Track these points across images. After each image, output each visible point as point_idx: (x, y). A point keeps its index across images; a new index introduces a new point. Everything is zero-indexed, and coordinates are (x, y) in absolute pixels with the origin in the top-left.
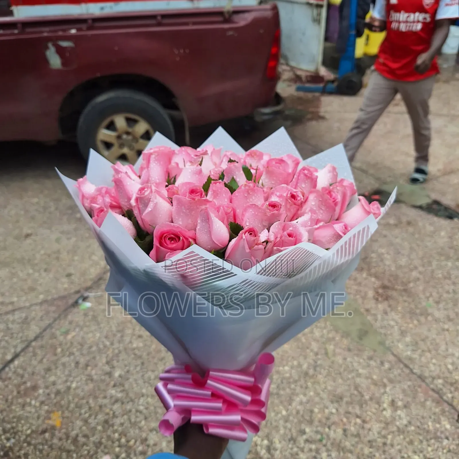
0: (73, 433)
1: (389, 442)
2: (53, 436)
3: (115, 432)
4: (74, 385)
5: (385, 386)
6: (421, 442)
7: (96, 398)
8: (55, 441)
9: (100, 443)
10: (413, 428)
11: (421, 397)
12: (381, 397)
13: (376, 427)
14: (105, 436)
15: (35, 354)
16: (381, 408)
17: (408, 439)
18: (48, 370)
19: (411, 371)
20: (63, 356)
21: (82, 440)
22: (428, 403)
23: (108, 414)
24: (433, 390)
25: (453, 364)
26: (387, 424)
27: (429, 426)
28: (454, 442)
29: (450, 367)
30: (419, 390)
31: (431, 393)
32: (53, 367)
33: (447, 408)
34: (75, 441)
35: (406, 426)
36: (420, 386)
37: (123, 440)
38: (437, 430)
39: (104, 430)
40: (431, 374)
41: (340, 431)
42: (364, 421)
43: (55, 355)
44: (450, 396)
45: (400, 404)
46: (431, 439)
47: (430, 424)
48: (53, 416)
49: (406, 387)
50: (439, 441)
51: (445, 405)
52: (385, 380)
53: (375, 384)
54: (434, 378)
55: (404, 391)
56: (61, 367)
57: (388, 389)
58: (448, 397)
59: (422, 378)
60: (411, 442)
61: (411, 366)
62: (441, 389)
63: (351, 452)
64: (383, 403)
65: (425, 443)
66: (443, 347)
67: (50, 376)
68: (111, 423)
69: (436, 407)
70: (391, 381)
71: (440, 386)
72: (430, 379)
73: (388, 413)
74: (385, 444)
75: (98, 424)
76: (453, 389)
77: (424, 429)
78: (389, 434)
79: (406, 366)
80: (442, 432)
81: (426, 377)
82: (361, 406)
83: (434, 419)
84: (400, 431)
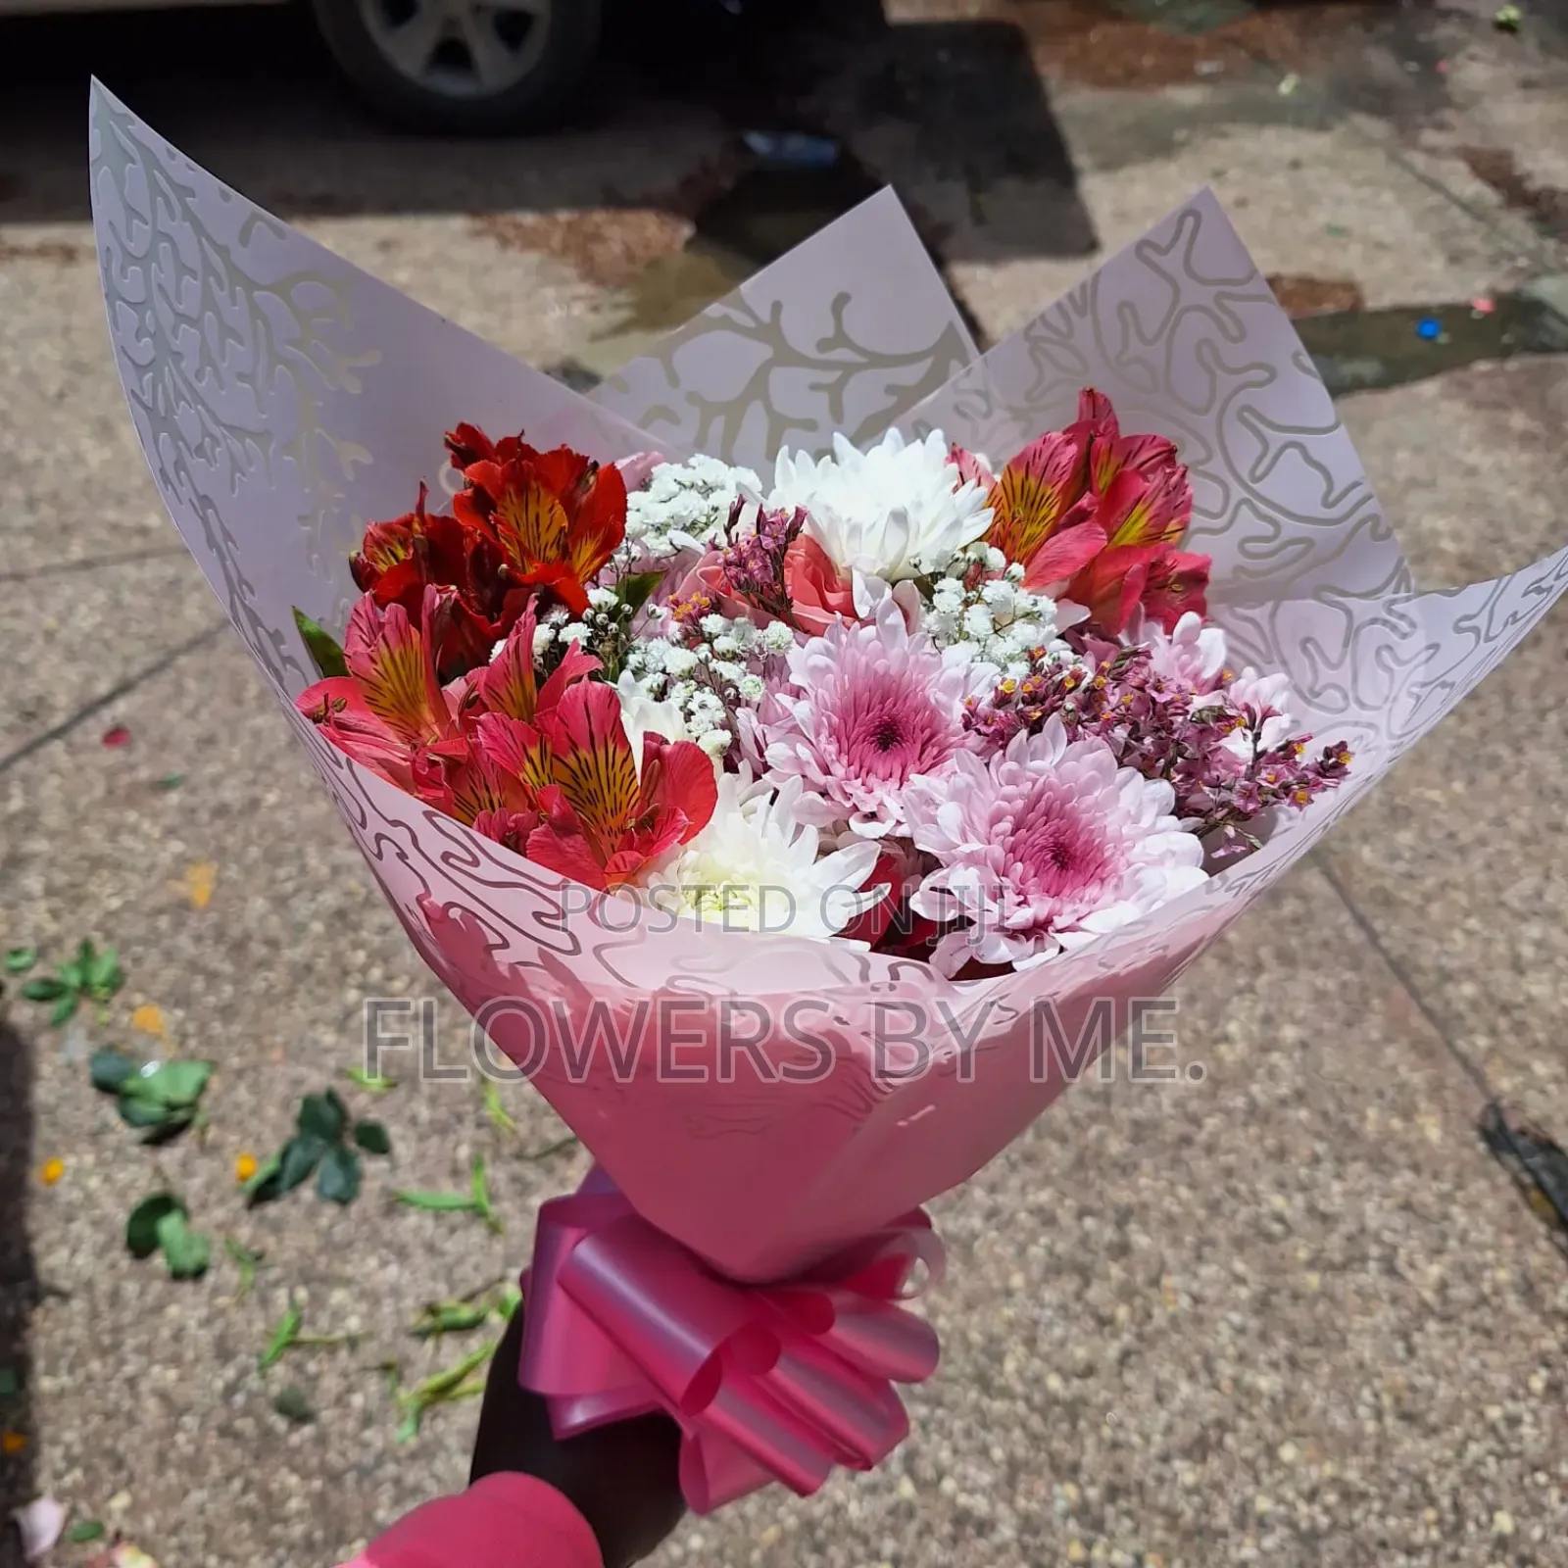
1: (1202, 1137)
3: (357, 945)
4: (271, 798)
5: (1258, 968)
6: (1316, 1160)
7: (328, 842)
9: (309, 968)
10: (1303, 1114)
11: (1374, 1027)
12: (1227, 1001)
14: (326, 953)
15: (180, 691)
16: (1217, 1032)
17: (1270, 1142)
19: (1373, 937)
20: (262, 708)
21: (258, 950)
23: (349, 894)
24: (1428, 1013)
25: (1539, 944)
27: (1363, 1118)
28: (1435, 1185)
29: (1528, 951)
30: (1376, 1002)
31: (1417, 1021)
32: (223, 734)
35: (1283, 1102)
36: (1384, 994)
38: (1388, 1135)
39: (330, 934)
40: (1444, 961)
43: (238, 701)
44: (1482, 1042)
46: (1355, 1158)
47: (1372, 1113)
49: (1331, 985)
50: (1382, 1172)
51: (1454, 1065)
52: (1265, 953)
54: (1447, 976)
56: (247, 740)
57: (1263, 980)
58: (1473, 1044)
59: (1400, 969)
60: (1280, 1154)
61: (1378, 925)
62: (1460, 1017)
64: (1230, 1018)
65: (1328, 1166)
67: (208, 761)
68: (354, 917)
69: (1413, 1069)
70: (1286, 958)
71: (1462, 1007)
72: (1433, 977)
74: (1186, 1141)
75: (315, 916)
76: (1503, 1023)
77: (1345, 1124)
78: (1209, 1114)
80: (1405, 1147)
81: (1419, 969)
83: (1394, 1101)
84: (1255, 1113)
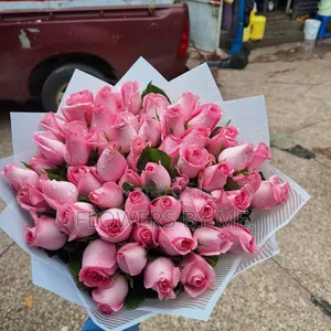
0: (41, 311)
2: (26, 313)
8: (28, 316)
13: (255, 304)
18: (23, 266)
22: (291, 288)
26: (262, 303)
33: (304, 291)
34: (43, 316)
37: (77, 315)
41: (229, 307)
42: (246, 301)
45: (271, 288)
48: (27, 299)
53: (254, 275)
55: (274, 279)
63: (236, 322)
66: (302, 249)
73: (262, 295)
79: (276, 262)
82: (244, 290)
